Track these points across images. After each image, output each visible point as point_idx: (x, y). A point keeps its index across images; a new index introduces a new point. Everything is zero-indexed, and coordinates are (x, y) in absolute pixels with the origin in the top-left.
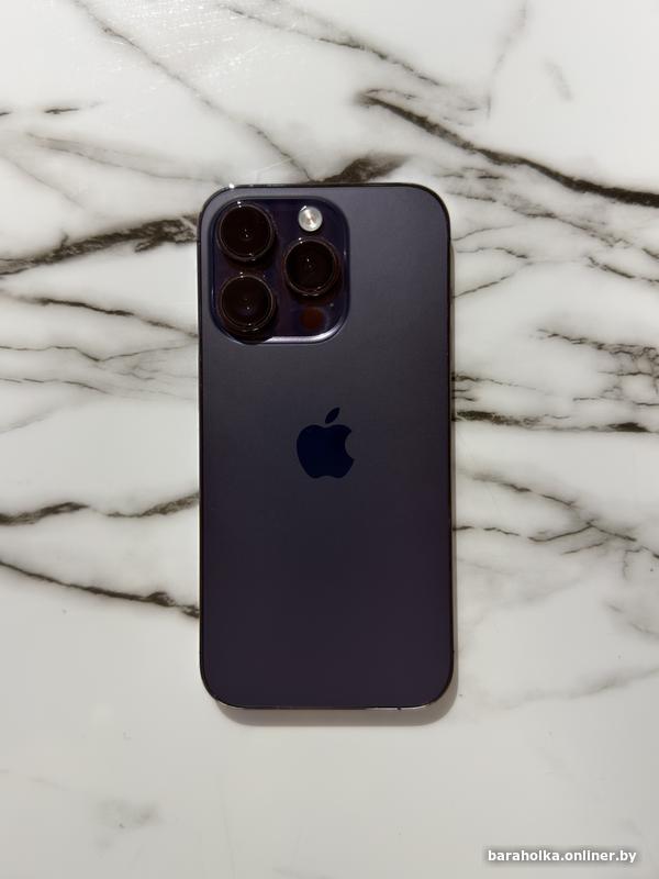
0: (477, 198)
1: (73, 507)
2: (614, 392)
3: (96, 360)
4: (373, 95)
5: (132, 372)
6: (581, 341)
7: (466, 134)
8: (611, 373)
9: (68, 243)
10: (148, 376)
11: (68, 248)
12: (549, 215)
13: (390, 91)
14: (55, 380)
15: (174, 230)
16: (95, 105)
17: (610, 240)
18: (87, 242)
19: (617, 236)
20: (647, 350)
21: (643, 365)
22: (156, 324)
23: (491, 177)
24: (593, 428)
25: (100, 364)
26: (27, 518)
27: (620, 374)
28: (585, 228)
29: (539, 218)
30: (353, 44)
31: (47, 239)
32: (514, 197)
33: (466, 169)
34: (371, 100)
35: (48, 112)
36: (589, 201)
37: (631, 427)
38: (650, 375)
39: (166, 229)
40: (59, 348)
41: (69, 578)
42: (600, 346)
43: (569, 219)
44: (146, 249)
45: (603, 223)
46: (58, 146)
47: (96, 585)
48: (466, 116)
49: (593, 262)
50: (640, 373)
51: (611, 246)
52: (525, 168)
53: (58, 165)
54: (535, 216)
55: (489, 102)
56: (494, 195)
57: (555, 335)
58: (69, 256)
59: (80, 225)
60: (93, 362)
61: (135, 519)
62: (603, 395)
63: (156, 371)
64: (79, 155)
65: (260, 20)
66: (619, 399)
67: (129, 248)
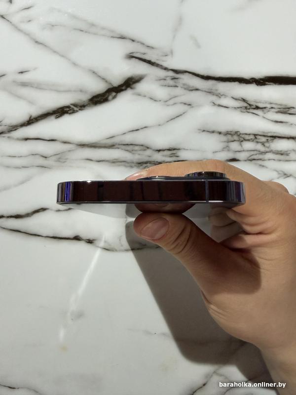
0: (171, 86)
1: (44, 209)
2: (227, 148)
3: (46, 157)
4: (131, 55)
5: (59, 160)
6: (213, 132)
7: (165, 64)
8: (225, 142)
9: (32, 118)
10: (64, 161)
11: (32, 120)
12: (197, 90)
13: (137, 53)
14: (33, 166)
15: (68, 109)
16: (35, 69)
17: (219, 96)
18: (38, 117)
19: (222, 94)
20: (236, 132)
21: (236, 138)
22: (65, 142)
23: (175, 79)
25: (48, 159)
26: (28, 215)
27: (228, 142)
28: (210, 92)
29: (194, 91)
30: (122, 38)
31: (24, 118)
32: (184, 84)
33: (167, 77)
34: (131, 56)
35: (20, 73)
36: (210, 83)
37: (234, 160)
38: (239, 141)
39: (65, 109)
40: (33, 155)
41: (45, 235)
42: (220, 133)
43: (204, 90)
44: (59, 117)
45: (217, 90)
46: (24, 85)
47: (55, 236)
48: (164, 58)
49: (214, 104)
50: (235, 141)
51: (220, 97)
52: (187, 73)
53: (24, 91)
54: (192, 90)
55: (172, 52)
56: (177, 85)
57: (204, 131)
58: (33, 123)
59: (35, 112)
60: (44, 158)
62: (223, 150)
63: (67, 159)
64: (32, 87)
65: (89, 33)
66: (229, 150)
67: (53, 117)
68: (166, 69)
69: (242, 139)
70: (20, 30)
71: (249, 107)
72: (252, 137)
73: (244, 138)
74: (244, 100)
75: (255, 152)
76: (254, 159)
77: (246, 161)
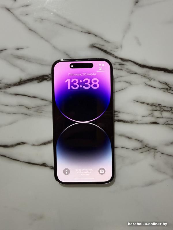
0: (119, 69)
1: (23, 143)
2: (151, 115)
3: (29, 108)
4: (94, 45)
5: (37, 111)
6: (143, 103)
7: (116, 54)
8: (150, 110)
9: (22, 81)
10: (41, 112)
12: (136, 73)
13: (98, 44)
14: (19, 113)
15: (47, 77)
16: (27, 47)
17: (150, 79)
18: (26, 80)
19: (152, 78)
20: (159, 105)
21: (158, 108)
22: (43, 99)
23: (122, 64)
24: (146, 123)
25: (29, 109)
26: (12, 146)
27: (153, 111)
28: (144, 76)
29: (133, 74)
30: (89, 33)
31: (16, 79)
32: (127, 69)
33: (116, 63)
34: (93, 46)
35: (16, 49)
36: (145, 70)
37: (155, 123)
38: (160, 111)
39: (45, 77)
40: (20, 105)
41: (22, 161)
42: (148, 104)
43: (140, 74)
44: (40, 82)
45: (149, 75)
46: (19, 57)
47: (29, 162)
48: (116, 50)
49: (146, 84)
50: (157, 110)
51: (151, 80)
52: (130, 62)
53: (19, 62)
54: (132, 73)
55: (121, 46)
56: (123, 69)
57: (137, 101)
58: (22, 84)
59: (24, 77)
60: (28, 109)
61: (38, 146)
62: (149, 115)
63: (43, 111)
64: (24, 59)
65: (66, 27)
66: (152, 116)
67: (36, 82)
68: (116, 57)
69: (163, 110)
70: (19, 20)
71: (169, 89)
72: (169, 109)
73: (163, 109)
74: (166, 84)
75: (170, 120)
76: (169, 124)
77: (163, 124)
